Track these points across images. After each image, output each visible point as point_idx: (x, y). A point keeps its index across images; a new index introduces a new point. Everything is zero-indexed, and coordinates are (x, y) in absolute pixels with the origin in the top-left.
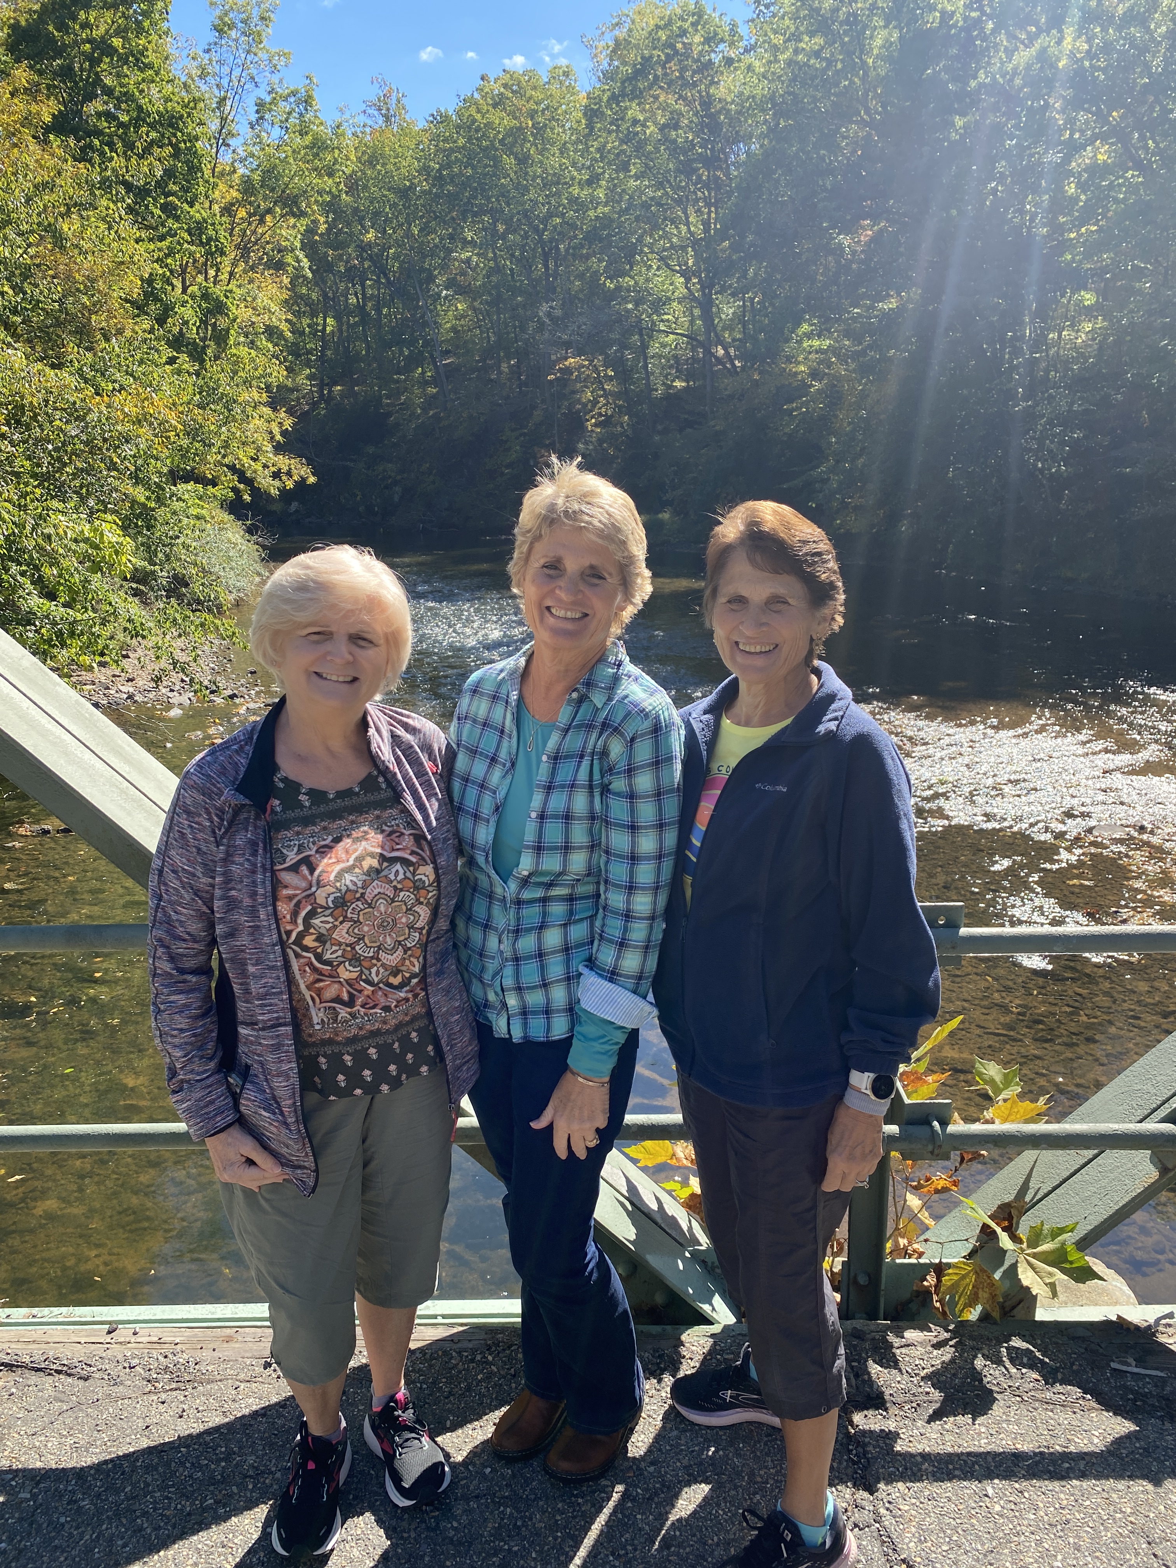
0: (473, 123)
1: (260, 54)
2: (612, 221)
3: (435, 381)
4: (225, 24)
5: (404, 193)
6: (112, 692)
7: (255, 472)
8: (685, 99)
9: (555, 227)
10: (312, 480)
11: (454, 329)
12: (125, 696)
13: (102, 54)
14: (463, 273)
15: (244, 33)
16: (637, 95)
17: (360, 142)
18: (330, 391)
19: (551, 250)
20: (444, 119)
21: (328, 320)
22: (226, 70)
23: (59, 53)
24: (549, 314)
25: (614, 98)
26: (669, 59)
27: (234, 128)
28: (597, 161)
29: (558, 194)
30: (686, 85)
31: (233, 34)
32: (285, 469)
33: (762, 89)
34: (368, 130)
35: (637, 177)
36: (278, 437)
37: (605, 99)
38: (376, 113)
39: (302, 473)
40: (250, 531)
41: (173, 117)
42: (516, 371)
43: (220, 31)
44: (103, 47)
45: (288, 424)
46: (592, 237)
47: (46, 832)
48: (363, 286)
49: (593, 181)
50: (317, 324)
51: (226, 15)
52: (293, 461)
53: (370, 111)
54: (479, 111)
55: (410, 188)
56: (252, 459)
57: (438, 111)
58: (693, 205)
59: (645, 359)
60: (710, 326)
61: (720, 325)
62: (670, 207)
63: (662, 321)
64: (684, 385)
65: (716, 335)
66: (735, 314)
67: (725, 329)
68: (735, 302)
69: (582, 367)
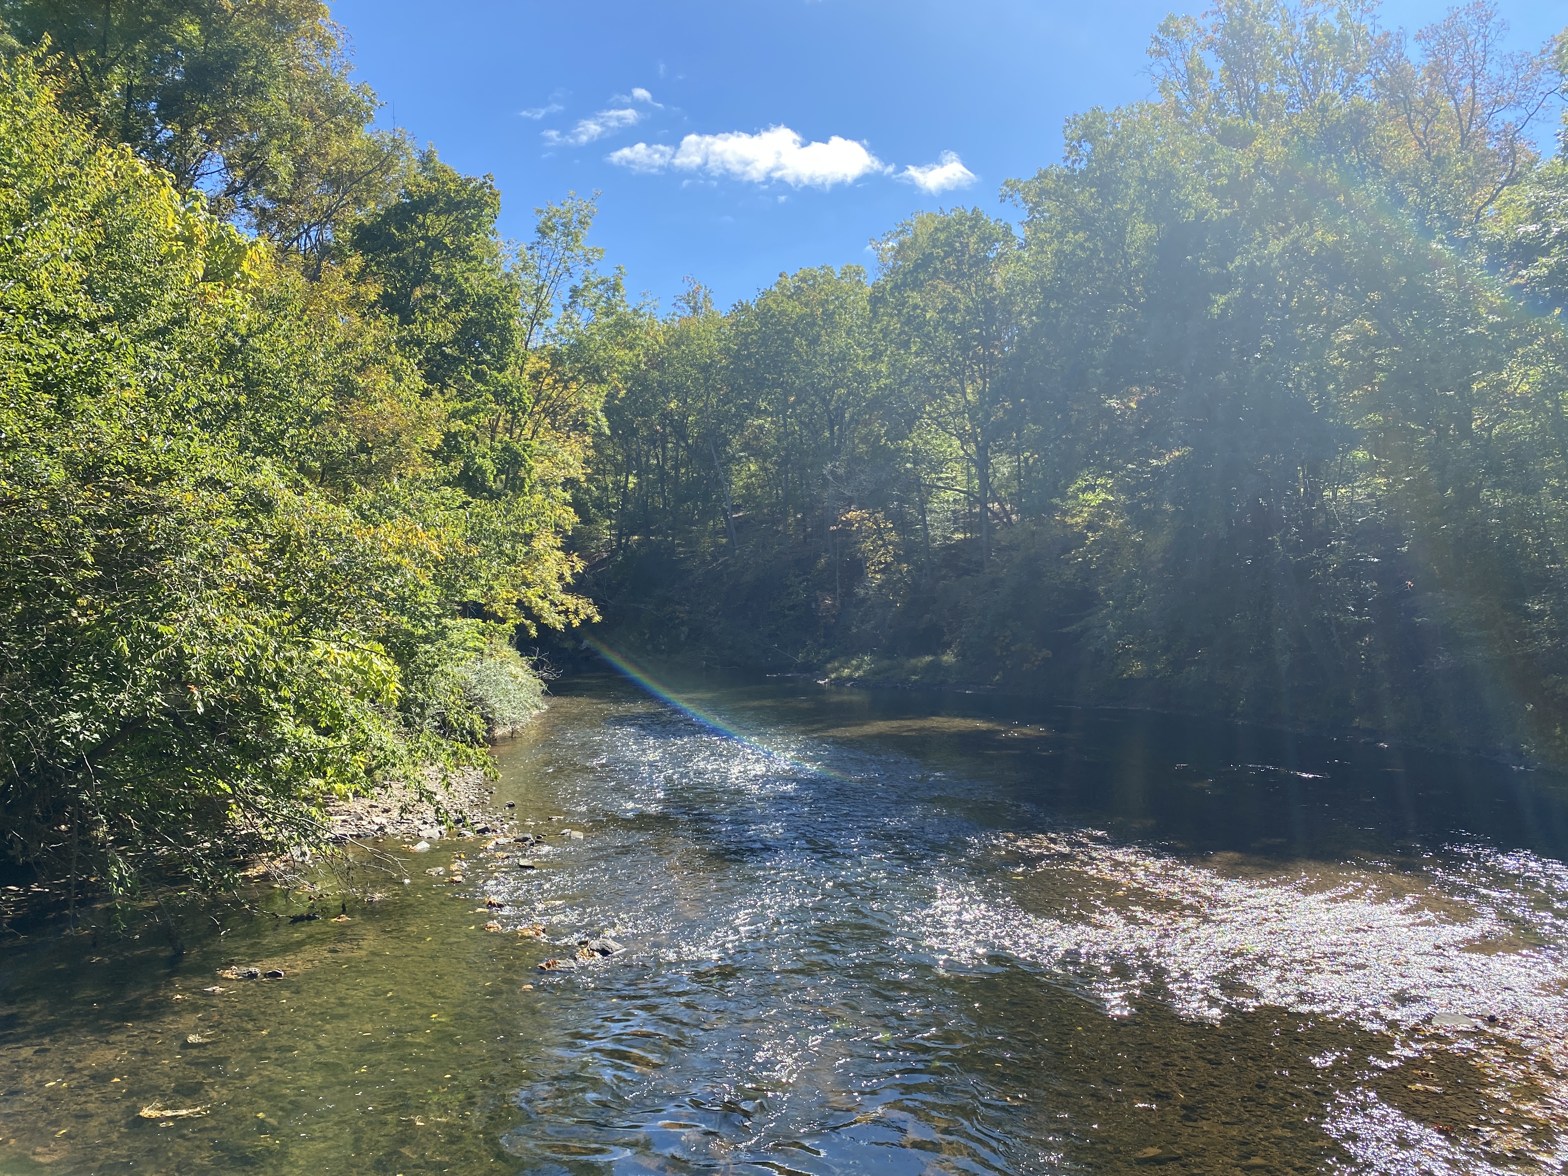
0: (769, 311)
1: (576, 251)
2: (892, 391)
3: (724, 532)
4: (547, 227)
5: (705, 369)
6: (364, 823)
7: (542, 609)
8: (962, 288)
9: (839, 397)
10: (597, 618)
11: (747, 487)
12: (376, 827)
13: (433, 249)
14: (757, 438)
15: (564, 234)
16: (917, 285)
17: (669, 327)
18: (627, 540)
19: (836, 417)
20: (746, 309)
21: (630, 478)
22: (545, 263)
23: (397, 247)
24: (832, 472)
25: (896, 287)
26: (947, 255)
27: (548, 310)
28: (879, 340)
29: (843, 369)
30: (963, 275)
31: (554, 235)
32: (572, 608)
33: (1030, 277)
34: (677, 319)
35: (917, 354)
36: (569, 579)
37: (888, 287)
38: (685, 306)
39: (589, 612)
40: (535, 667)
41: (490, 298)
42: (800, 523)
43: (544, 234)
44: (436, 243)
45: (580, 567)
46: (876, 403)
47: (253, 976)
48: (664, 448)
49: (876, 357)
50: (620, 481)
51: (550, 219)
52: (580, 601)
53: (679, 304)
54: (775, 301)
55: (711, 365)
56: (540, 597)
57: (741, 303)
58: (970, 377)
59: (923, 512)
60: (985, 484)
61: (996, 483)
62: (948, 379)
63: (940, 479)
64: (962, 536)
65: (992, 492)
66: (1010, 473)
67: (1001, 487)
68: (1011, 462)
69: (863, 519)
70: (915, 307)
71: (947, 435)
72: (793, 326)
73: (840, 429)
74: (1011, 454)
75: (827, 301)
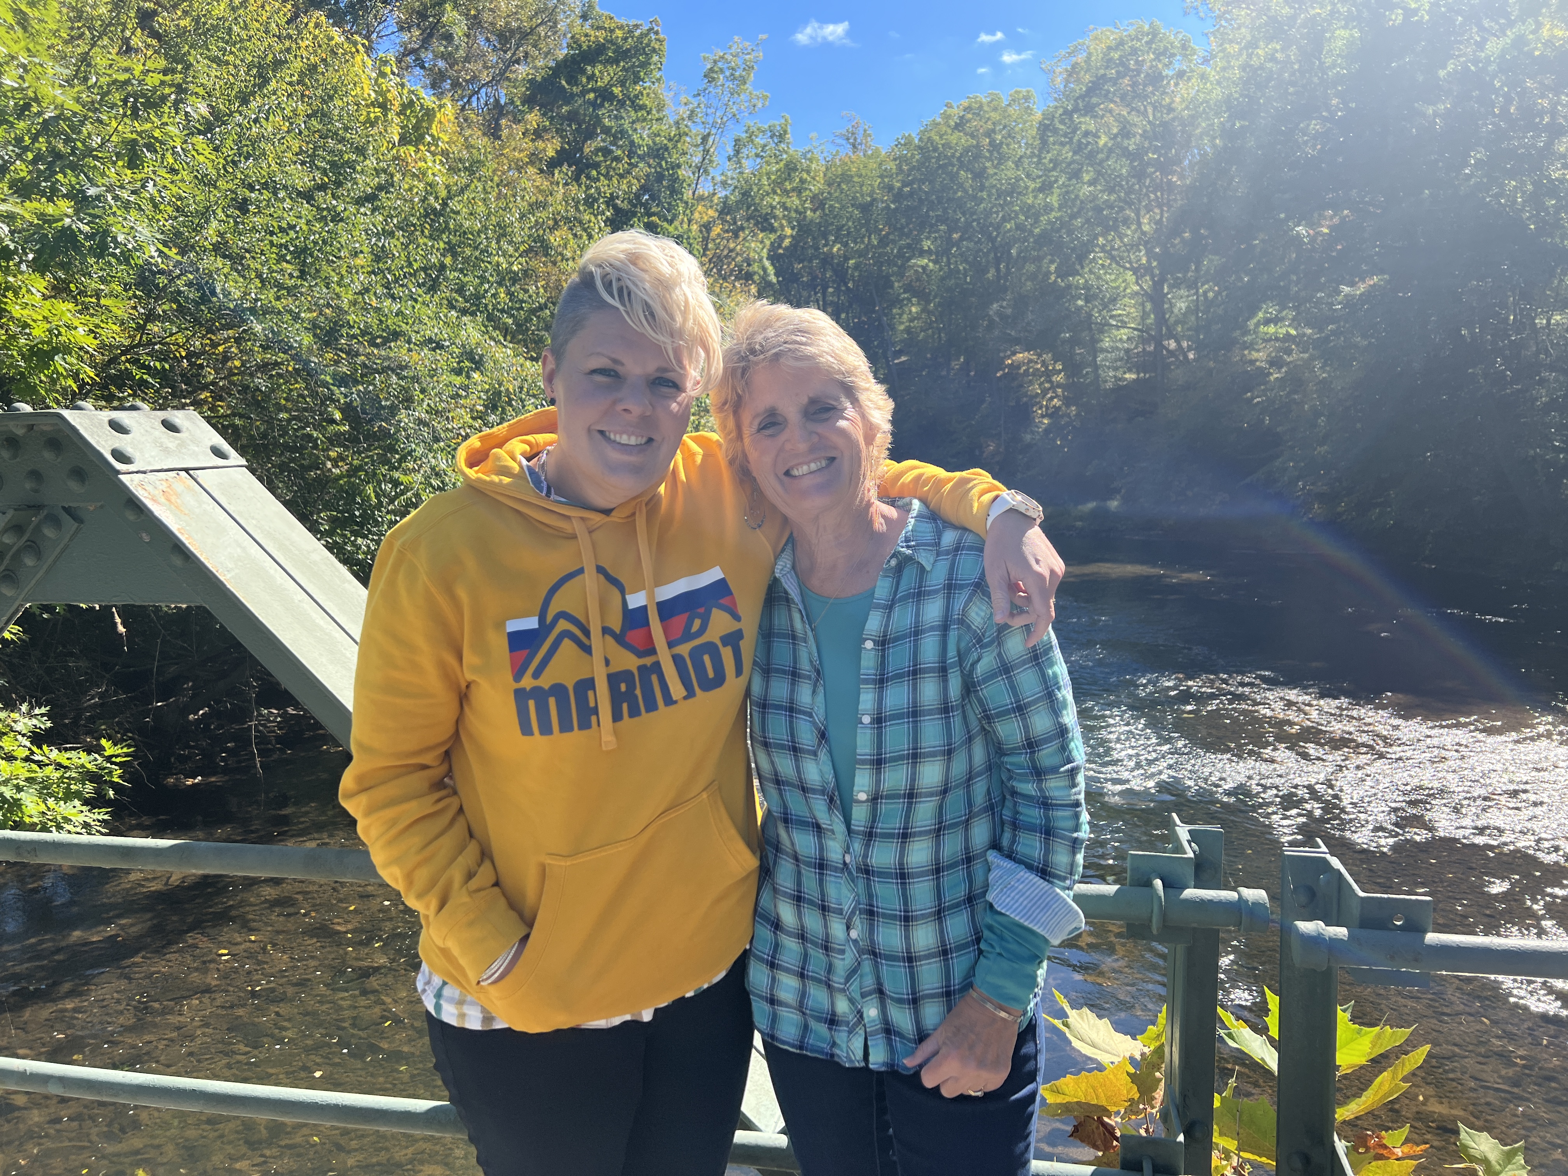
0: (932, 144)
2: (1063, 225)
8: (1138, 111)
9: (1006, 232)
11: (908, 330)
13: (604, 100)
14: (919, 279)
15: (730, 80)
17: (829, 166)
19: (1002, 254)
20: (908, 143)
24: (998, 313)
25: (1067, 113)
26: (1121, 75)
27: (714, 160)
28: (1049, 171)
29: (1012, 203)
30: (1138, 96)
33: (1216, 94)
35: (1090, 184)
37: (1058, 113)
38: (844, 142)
41: (660, 148)
42: (965, 368)
53: (839, 141)
54: (938, 133)
55: (872, 204)
57: (903, 137)
58: (1146, 206)
59: (1095, 352)
60: (1161, 319)
61: (1172, 320)
62: (1122, 209)
63: (1112, 317)
64: (1134, 376)
65: (1168, 328)
66: (1188, 307)
67: (1177, 322)
68: (1188, 296)
69: (1030, 361)
70: (1087, 134)
71: (1122, 270)
72: (959, 159)
73: (1007, 267)
74: (1189, 288)
75: (994, 131)
